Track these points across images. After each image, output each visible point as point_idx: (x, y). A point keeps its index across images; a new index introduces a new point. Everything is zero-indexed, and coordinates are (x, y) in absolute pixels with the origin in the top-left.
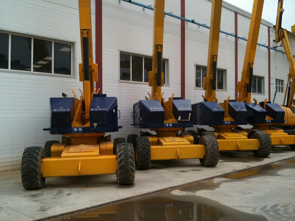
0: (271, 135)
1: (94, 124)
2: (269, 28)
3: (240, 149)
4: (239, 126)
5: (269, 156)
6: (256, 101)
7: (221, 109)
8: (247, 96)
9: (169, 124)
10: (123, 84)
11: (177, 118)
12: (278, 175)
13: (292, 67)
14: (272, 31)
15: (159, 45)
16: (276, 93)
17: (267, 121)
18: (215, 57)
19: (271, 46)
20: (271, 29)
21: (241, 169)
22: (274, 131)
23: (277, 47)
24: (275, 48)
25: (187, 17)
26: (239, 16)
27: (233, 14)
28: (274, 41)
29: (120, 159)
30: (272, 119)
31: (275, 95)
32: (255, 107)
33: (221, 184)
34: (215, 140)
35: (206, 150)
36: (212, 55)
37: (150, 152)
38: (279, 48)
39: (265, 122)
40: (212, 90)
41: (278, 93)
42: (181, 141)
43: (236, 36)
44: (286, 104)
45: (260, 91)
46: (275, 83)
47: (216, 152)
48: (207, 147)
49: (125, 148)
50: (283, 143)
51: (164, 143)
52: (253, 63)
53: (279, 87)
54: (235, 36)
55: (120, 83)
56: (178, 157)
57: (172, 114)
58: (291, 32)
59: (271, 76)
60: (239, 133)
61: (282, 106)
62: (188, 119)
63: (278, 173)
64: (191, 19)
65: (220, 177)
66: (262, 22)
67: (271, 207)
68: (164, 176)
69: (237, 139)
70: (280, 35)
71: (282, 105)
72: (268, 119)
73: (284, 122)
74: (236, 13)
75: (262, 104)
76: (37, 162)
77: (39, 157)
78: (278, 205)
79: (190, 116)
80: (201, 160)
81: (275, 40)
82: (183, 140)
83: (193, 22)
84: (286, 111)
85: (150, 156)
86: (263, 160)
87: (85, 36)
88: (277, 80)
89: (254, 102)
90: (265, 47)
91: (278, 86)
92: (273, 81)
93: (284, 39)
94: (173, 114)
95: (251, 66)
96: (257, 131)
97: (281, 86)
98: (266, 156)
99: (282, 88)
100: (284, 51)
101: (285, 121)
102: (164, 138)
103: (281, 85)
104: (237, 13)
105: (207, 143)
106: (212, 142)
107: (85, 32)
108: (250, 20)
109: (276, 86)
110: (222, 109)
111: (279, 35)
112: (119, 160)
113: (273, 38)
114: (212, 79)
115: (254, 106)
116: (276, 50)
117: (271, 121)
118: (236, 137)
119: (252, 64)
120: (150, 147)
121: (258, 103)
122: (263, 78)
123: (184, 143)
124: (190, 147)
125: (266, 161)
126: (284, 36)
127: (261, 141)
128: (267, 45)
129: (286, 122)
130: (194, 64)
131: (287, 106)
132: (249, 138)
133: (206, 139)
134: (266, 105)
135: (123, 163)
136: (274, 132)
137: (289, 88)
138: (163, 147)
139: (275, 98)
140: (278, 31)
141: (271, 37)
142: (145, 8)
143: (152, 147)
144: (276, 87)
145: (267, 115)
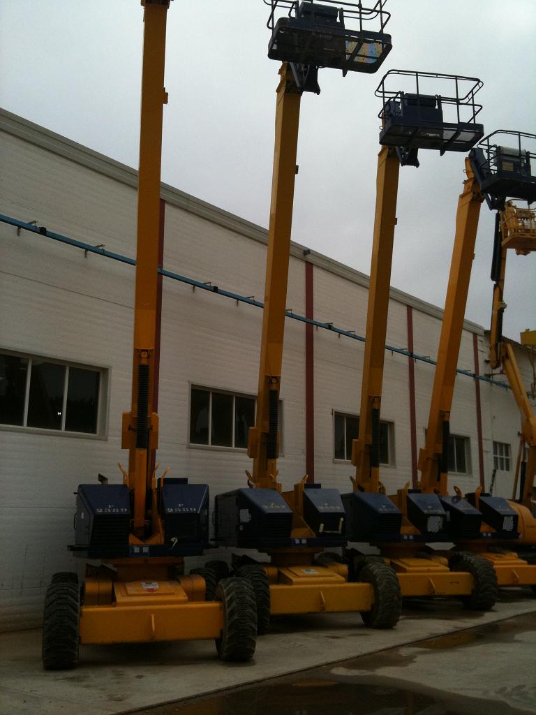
0: (494, 564)
1: (173, 540)
2: (475, 335)
3: (436, 593)
4: (428, 544)
5: (493, 608)
6: (459, 492)
7: (394, 509)
8: (439, 480)
9: (301, 540)
10: (194, 453)
11: (315, 528)
12: (516, 641)
13: (528, 420)
14: (481, 341)
15: (273, 377)
16: (495, 471)
17: (485, 535)
18: (376, 400)
19: (481, 373)
20: (479, 338)
21: (445, 632)
22: (499, 555)
23: (493, 374)
24: (488, 377)
25: (317, 317)
26: (415, 314)
27: (404, 309)
28: (487, 362)
29: (230, 609)
30: (494, 531)
31: (494, 476)
32: (458, 504)
33: (415, 657)
34: (392, 573)
35: (377, 593)
36: (370, 397)
37: (269, 596)
38: (497, 378)
39: (479, 535)
40: (372, 468)
41: (499, 471)
42: (323, 574)
43: (411, 355)
44: (518, 497)
45: (462, 467)
46: (492, 450)
47: (396, 598)
48: (379, 588)
49: (239, 588)
50: (517, 581)
51: (295, 579)
52: (449, 412)
53: (502, 459)
54: (409, 354)
55: (189, 450)
56: (324, 609)
57: (302, 518)
58: (520, 342)
59: (483, 436)
60: (430, 559)
61: (511, 502)
62: (338, 530)
63: (514, 639)
64: (324, 321)
65: (410, 646)
66: (465, 325)
67: (513, 689)
68: (301, 645)
69: (429, 571)
70: (500, 353)
71: (510, 500)
72: (485, 529)
73: (517, 538)
74: (410, 308)
75: (471, 498)
76: (75, 614)
77: (78, 604)
78: (524, 686)
79: (341, 523)
80: (365, 615)
81: (487, 359)
82: (329, 574)
83: (330, 327)
84: (519, 514)
85: (269, 607)
86: (483, 615)
87: (144, 362)
88: (495, 443)
89: (455, 494)
90: (470, 375)
91: (498, 456)
92: (488, 447)
93: (507, 363)
94: (305, 519)
95: (446, 419)
96: (465, 555)
97: (504, 457)
98: (487, 607)
99: (508, 461)
100: (507, 383)
101: (520, 534)
102: (292, 569)
103: (504, 454)
104: (412, 306)
105: (377, 580)
106: (387, 576)
107: (144, 355)
108: (441, 322)
109: (495, 457)
110: (396, 510)
111: (497, 354)
112: (228, 610)
113: (483, 356)
114: (371, 443)
115: (457, 502)
116: (492, 382)
117: (492, 533)
118: (426, 568)
119: (447, 414)
120: (268, 587)
121: (463, 496)
122: (467, 439)
123: (333, 579)
124: (345, 588)
125: (488, 618)
126: (507, 356)
127: (476, 577)
128: (473, 372)
129: (521, 536)
130: (331, 410)
131: (520, 502)
132: (451, 571)
133: (376, 570)
134: (480, 500)
135: (236, 617)
136: (498, 558)
137: (524, 464)
138: (294, 586)
139: (493, 481)
140: (496, 345)
141: (479, 353)
142: (239, 301)
143: (272, 587)
144: (496, 459)
145: (483, 522)
